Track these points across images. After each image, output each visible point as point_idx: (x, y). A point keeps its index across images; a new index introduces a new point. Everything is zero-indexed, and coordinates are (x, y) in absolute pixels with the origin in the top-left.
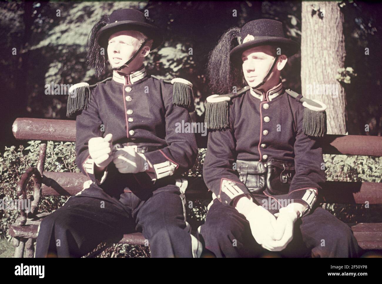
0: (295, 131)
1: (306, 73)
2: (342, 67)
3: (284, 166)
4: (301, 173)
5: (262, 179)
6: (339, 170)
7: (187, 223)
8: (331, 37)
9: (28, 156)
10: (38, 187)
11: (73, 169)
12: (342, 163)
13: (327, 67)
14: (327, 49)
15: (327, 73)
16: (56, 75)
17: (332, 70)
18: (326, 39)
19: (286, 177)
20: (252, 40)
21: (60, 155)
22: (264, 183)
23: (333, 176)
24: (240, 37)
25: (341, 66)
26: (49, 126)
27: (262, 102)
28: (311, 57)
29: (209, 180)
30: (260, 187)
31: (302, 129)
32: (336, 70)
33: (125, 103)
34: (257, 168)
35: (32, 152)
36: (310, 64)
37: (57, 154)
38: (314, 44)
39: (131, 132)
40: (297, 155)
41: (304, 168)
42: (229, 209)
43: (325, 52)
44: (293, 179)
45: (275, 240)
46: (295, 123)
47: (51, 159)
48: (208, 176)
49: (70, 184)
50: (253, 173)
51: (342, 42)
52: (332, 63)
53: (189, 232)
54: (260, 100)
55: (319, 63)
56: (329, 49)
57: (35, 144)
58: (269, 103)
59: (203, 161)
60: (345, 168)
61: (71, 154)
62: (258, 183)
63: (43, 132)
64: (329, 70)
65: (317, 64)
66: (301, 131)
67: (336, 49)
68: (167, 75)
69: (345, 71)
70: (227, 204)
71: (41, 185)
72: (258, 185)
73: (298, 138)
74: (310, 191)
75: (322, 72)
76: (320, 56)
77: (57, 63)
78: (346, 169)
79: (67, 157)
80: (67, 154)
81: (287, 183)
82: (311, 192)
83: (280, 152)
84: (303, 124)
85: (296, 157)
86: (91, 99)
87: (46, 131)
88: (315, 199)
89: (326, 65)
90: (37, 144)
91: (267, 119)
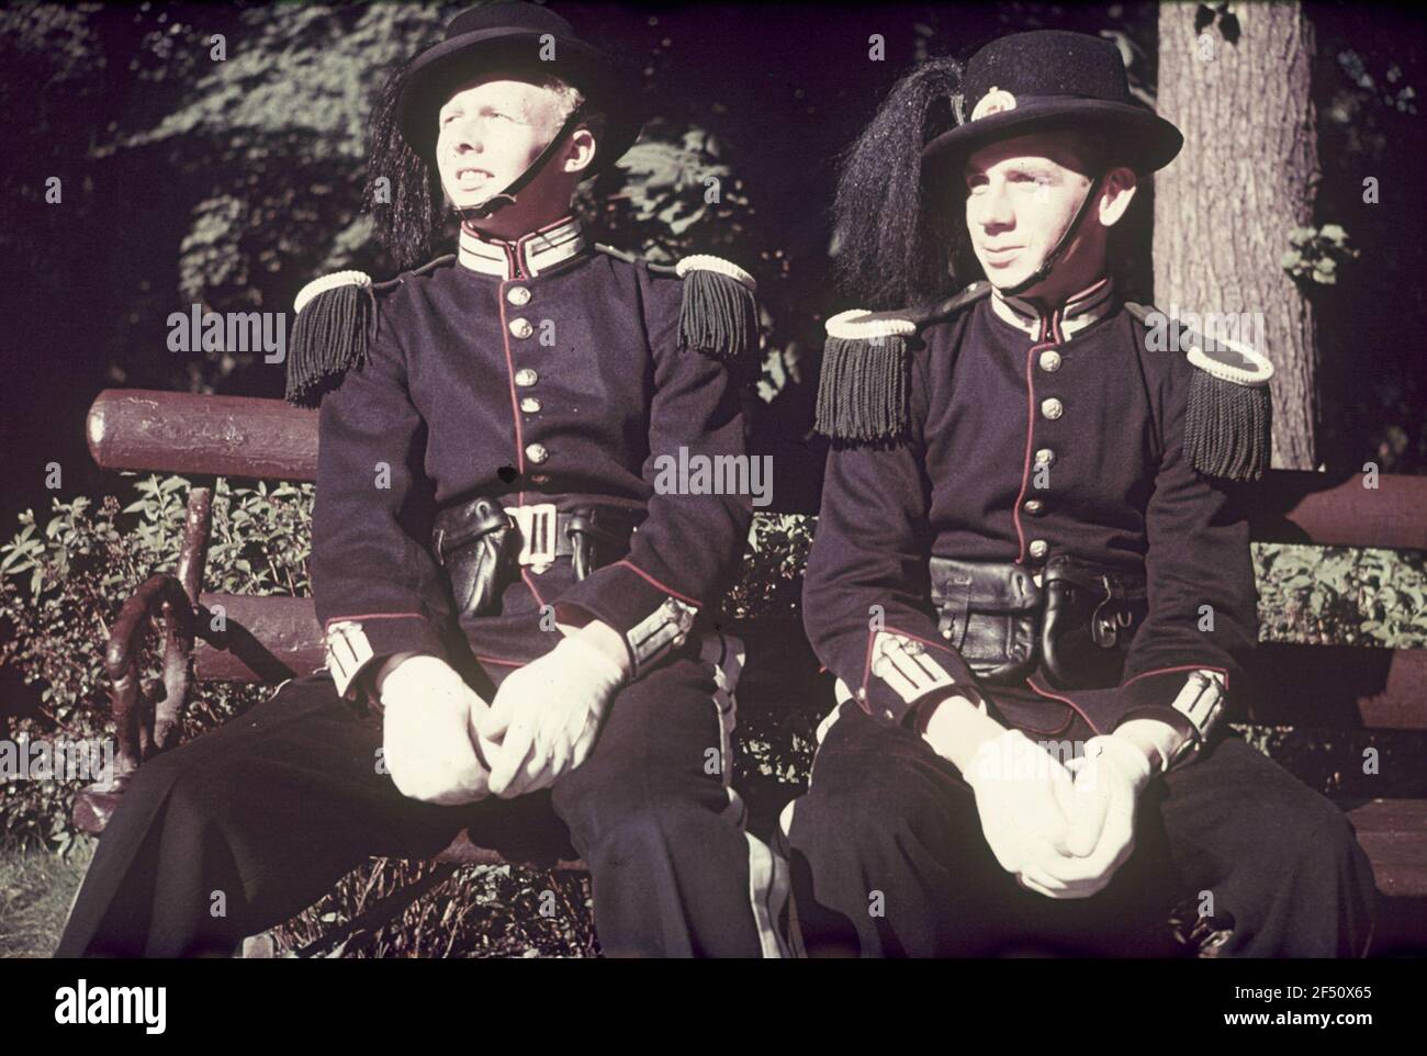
0: (1154, 454)
1: (1172, 246)
2: (1305, 225)
3: (1106, 584)
4: (1169, 613)
5: (1023, 632)
6: (1291, 604)
7: (731, 793)
8: (1267, 111)
9: (137, 536)
10: (181, 650)
11: (302, 588)
12: (1303, 581)
13: (1251, 224)
14: (1251, 157)
15: (1252, 245)
16: (219, 243)
17: (1268, 232)
18: (1246, 114)
19: (1114, 626)
20: (1006, 109)
21: (255, 537)
22: (1029, 646)
23: (1270, 627)
24: (961, 97)
25: (1301, 219)
26: (224, 421)
27: (1035, 344)
28: (1191, 184)
29: (823, 632)
30: (1014, 660)
31: (1181, 449)
32: (1284, 234)
33: (507, 343)
34: (1008, 590)
35: (149, 523)
36: (1188, 209)
37: (244, 531)
38: (1202, 135)
39: (535, 453)
40: (1157, 544)
41: (1182, 595)
42: (900, 738)
43: (1244, 165)
44: (1140, 633)
45: (1069, 855)
46: (1158, 427)
47: (222, 547)
48: (822, 616)
49: (300, 643)
50: (990, 608)
51: (1307, 127)
52: (1270, 208)
53: (739, 823)
54: (1029, 335)
55: (1222, 204)
56: (1258, 153)
57: (162, 491)
58: (1063, 349)
59: (788, 563)
60: (1313, 596)
61: (296, 531)
62: (1008, 646)
63: (200, 445)
64: (1258, 235)
65: (1213, 211)
66: (1179, 455)
67: (1285, 155)
68: (650, 248)
69: (1316, 238)
70: (893, 721)
71: (193, 642)
72: (1009, 651)
73: (1162, 482)
74: (1204, 678)
75: (1233, 240)
76: (1225, 184)
77: (225, 200)
78: (1316, 601)
79: (282, 544)
80: (280, 531)
81: (1116, 647)
82: (1207, 683)
83: (1095, 534)
84: (1188, 429)
85: (1152, 549)
86: (379, 329)
87: (212, 442)
88: (1218, 708)
89: (1248, 216)
90: (170, 494)
91: (1051, 407)
